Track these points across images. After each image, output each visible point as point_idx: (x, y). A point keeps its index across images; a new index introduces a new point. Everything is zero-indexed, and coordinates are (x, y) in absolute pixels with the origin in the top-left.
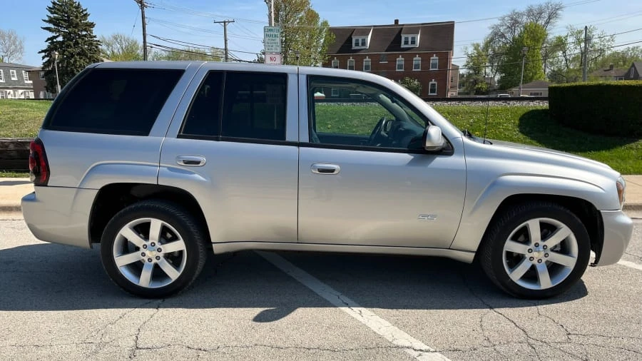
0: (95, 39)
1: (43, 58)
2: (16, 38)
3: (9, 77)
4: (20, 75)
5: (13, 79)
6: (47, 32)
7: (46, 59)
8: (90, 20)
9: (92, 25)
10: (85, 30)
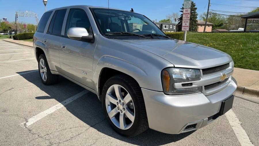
0: (196, 13)
1: (178, 21)
2: (178, 15)
3: (170, 27)
4: (173, 27)
5: (171, 28)
6: (181, 12)
7: (179, 21)
8: (196, 7)
9: (196, 9)
10: (193, 11)
